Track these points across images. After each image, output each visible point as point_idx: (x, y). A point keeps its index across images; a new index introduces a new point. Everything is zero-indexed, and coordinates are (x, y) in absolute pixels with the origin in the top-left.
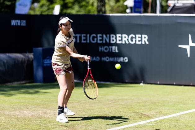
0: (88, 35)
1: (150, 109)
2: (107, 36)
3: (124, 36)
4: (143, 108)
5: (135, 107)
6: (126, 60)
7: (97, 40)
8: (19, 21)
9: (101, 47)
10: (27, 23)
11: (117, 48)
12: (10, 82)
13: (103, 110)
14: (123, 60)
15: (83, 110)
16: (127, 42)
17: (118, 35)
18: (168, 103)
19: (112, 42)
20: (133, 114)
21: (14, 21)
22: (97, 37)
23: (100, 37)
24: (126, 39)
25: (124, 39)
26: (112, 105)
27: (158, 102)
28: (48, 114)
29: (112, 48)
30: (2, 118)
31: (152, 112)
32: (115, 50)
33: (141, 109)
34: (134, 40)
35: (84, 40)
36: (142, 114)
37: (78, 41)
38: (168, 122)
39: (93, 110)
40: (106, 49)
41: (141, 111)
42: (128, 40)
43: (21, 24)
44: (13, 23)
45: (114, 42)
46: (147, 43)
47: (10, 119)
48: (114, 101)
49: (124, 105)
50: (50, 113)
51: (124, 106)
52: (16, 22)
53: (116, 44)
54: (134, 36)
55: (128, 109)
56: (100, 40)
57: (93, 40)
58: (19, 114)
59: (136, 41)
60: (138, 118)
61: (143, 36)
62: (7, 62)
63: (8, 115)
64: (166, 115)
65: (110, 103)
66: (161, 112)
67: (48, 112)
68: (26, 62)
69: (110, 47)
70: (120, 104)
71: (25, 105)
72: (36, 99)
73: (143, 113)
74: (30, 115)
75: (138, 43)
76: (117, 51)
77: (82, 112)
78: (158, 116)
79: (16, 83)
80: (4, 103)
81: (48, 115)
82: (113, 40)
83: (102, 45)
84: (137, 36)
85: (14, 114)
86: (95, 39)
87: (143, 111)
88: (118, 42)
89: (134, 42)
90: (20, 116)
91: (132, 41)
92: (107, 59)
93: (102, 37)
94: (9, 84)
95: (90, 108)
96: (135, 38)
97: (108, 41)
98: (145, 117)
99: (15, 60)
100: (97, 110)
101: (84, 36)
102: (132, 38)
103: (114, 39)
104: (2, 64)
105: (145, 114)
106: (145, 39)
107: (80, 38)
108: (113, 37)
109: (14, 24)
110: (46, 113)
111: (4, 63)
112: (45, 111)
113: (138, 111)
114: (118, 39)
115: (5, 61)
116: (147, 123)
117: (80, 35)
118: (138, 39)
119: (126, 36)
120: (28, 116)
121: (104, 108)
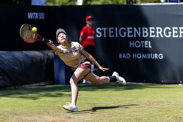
0: (116, 29)
2: (138, 30)
3: (158, 28)
6: (160, 56)
7: (127, 34)
8: (37, 14)
9: (132, 43)
10: (46, 16)
12: (28, 84)
13: (135, 113)
14: (158, 57)
15: (112, 114)
16: (162, 36)
17: (151, 28)
19: (144, 36)
21: (31, 13)
22: (126, 31)
23: (130, 30)
24: (160, 33)
25: (158, 32)
26: (146, 108)
28: (72, 119)
29: (144, 43)
32: (148, 45)
34: (170, 33)
35: (112, 34)
36: (180, 118)
37: (105, 36)
39: (124, 114)
40: (138, 44)
42: (163, 33)
43: (39, 17)
45: (147, 36)
48: (148, 104)
49: (160, 108)
50: (74, 118)
52: (33, 15)
53: (149, 39)
54: (169, 28)
55: (164, 113)
56: (130, 34)
57: (123, 34)
58: (38, 119)
59: (172, 34)
61: (181, 28)
62: (23, 60)
65: (143, 106)
67: (71, 117)
68: (46, 61)
69: (142, 42)
70: (155, 108)
71: (45, 109)
72: (57, 102)
75: (174, 36)
76: (150, 46)
77: (111, 116)
79: (34, 85)
80: (20, 107)
82: (145, 34)
83: (133, 39)
84: (174, 28)
85: (33, 120)
86: (125, 33)
87: (182, 115)
88: (151, 36)
91: (168, 34)
92: (139, 56)
93: (133, 30)
94: (26, 86)
96: (172, 31)
97: (139, 35)
99: (32, 58)
100: (129, 114)
101: (112, 30)
102: (167, 31)
103: (146, 32)
104: (19, 63)
107: (107, 31)
108: (145, 30)
109: (31, 18)
111: (20, 61)
112: (68, 116)
113: (176, 115)
114: (151, 32)
115: (22, 60)
117: (107, 29)
119: (161, 29)
121: (136, 112)
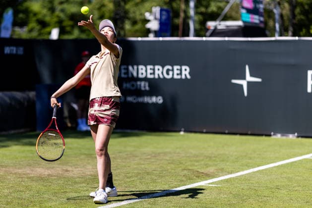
1: (207, 166)
2: (133, 68)
3: (157, 67)
4: (196, 164)
5: (186, 163)
6: (160, 100)
7: (120, 74)
8: (15, 48)
9: (126, 83)
10: (25, 51)
11: (147, 84)
13: (143, 166)
14: (157, 100)
15: (116, 167)
16: (161, 76)
17: (149, 67)
18: (228, 157)
19: (140, 76)
20: (185, 172)
23: (124, 69)
24: (160, 72)
25: (157, 72)
26: (153, 160)
27: (213, 156)
29: (140, 85)
30: (9, 177)
31: (211, 170)
32: (145, 87)
33: (194, 165)
34: (171, 73)
38: (237, 183)
40: (133, 85)
41: (195, 168)
42: (162, 73)
44: (7, 50)
45: (144, 76)
46: (189, 77)
47: (20, 180)
48: (153, 155)
49: (170, 160)
50: (72, 171)
51: (170, 162)
52: (11, 50)
53: (146, 79)
54: (170, 67)
55: (177, 166)
56: (125, 74)
59: (173, 75)
60: (195, 177)
61: (184, 68)
63: (15, 174)
64: (231, 173)
65: (149, 157)
66: (223, 169)
67: (69, 169)
69: (139, 83)
70: (164, 159)
73: (199, 170)
74: (46, 173)
75: (176, 77)
76: (147, 88)
78: (221, 174)
80: (4, 158)
81: (71, 174)
82: (142, 74)
84: (176, 67)
85: (24, 173)
87: (198, 168)
88: (149, 76)
89: (170, 76)
90: (33, 175)
91: (168, 74)
92: (134, 99)
93: (127, 69)
95: (124, 164)
96: (173, 70)
97: (135, 74)
98: (204, 176)
100: (135, 167)
102: (168, 71)
103: (144, 71)
105: (202, 172)
106: (186, 71)
108: (142, 69)
109: (9, 52)
110: (67, 171)
112: (65, 169)
113: (191, 168)
114: (149, 71)
116: (209, 184)
118: (176, 72)
119: (160, 68)
120: (44, 175)
121: (143, 164)
